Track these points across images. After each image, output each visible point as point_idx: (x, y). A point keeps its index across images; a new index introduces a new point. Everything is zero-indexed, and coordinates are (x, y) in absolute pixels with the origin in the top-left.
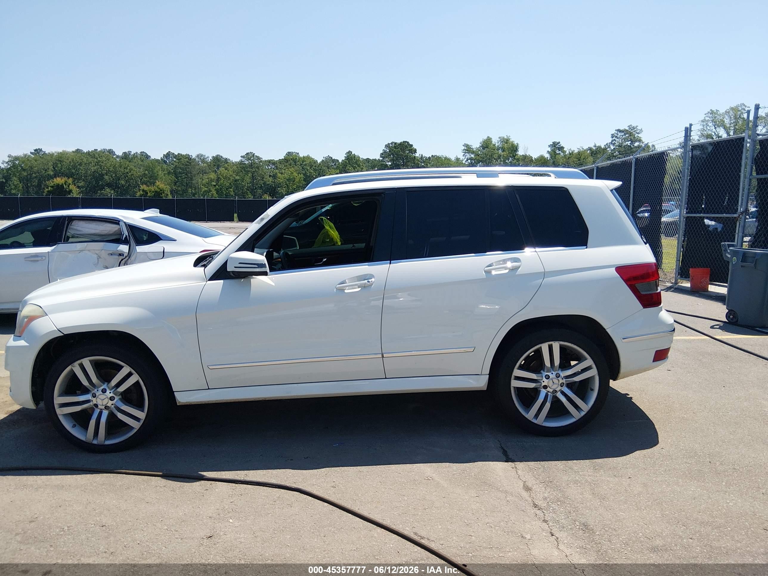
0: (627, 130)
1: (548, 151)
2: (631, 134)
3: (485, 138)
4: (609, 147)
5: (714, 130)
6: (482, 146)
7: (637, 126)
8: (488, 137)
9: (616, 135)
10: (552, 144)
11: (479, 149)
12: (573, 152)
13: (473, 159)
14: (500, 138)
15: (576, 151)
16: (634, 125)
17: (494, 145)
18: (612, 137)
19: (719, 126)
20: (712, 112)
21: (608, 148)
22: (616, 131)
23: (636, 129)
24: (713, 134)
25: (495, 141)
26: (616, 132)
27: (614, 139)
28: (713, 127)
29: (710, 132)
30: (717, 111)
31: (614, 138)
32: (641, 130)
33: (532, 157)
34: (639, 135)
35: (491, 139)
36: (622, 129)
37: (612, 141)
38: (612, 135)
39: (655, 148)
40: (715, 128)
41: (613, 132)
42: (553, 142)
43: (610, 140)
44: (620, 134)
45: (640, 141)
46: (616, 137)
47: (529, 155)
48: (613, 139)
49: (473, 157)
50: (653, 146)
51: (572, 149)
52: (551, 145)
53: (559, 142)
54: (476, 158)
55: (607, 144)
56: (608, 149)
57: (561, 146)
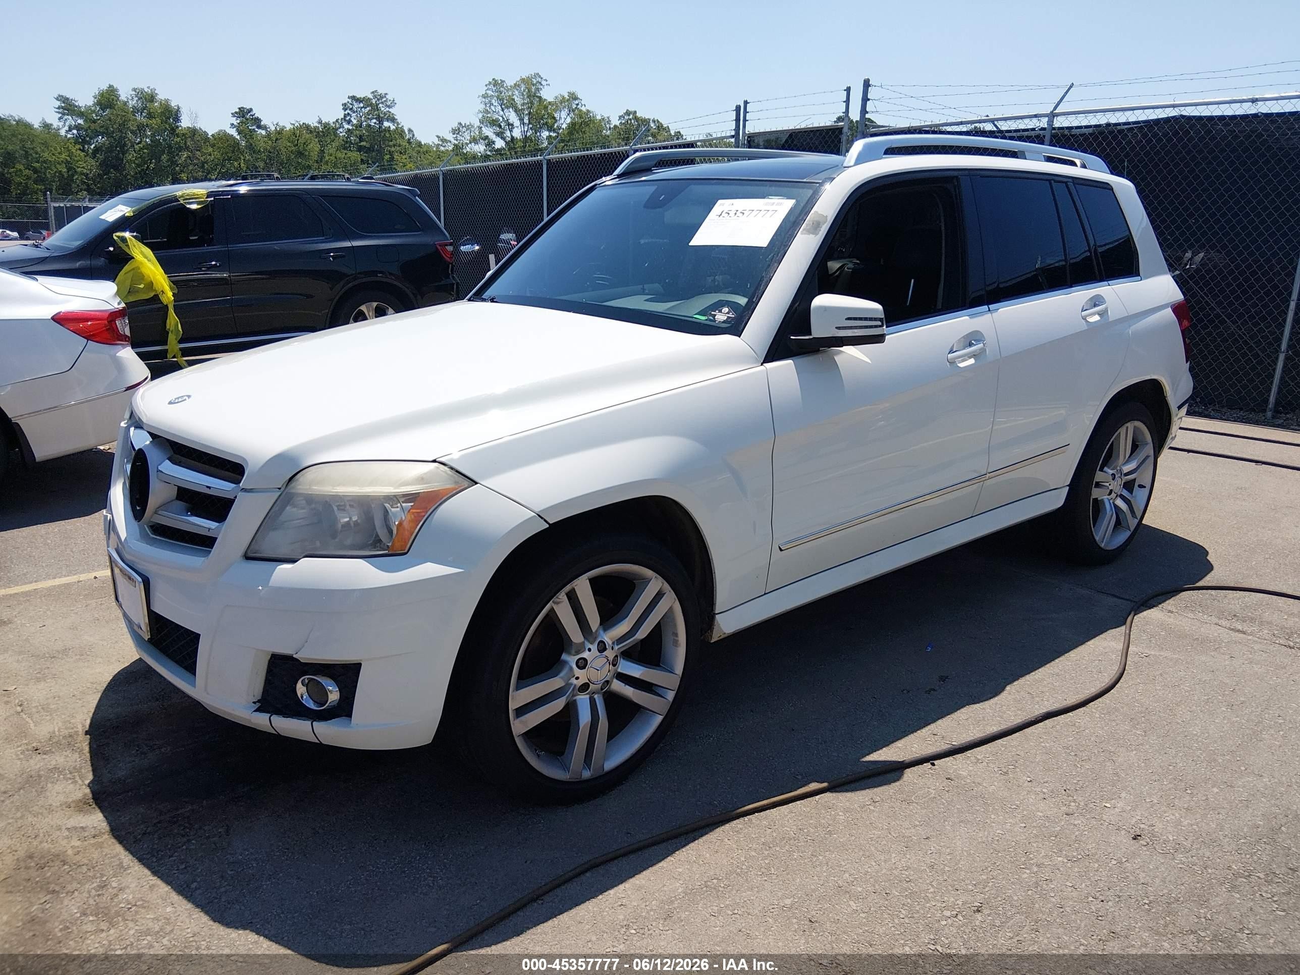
0: (369, 99)
1: (232, 124)
2: (375, 108)
3: (105, 87)
4: (341, 126)
5: (501, 113)
6: (99, 103)
7: (386, 94)
8: (110, 86)
9: (351, 106)
10: (237, 110)
11: (93, 108)
12: (283, 130)
13: (82, 128)
14: (134, 90)
15: (289, 127)
16: (381, 91)
17: (125, 103)
18: (345, 109)
19: (508, 108)
20: (495, 83)
21: (340, 128)
22: (349, 98)
23: (384, 99)
24: (501, 119)
25: (125, 93)
26: (350, 101)
27: (348, 114)
28: (500, 107)
29: (495, 116)
30: (502, 81)
31: (348, 111)
32: (394, 103)
33: (206, 133)
34: (390, 110)
35: (116, 90)
36: (359, 95)
37: (345, 116)
38: (344, 105)
39: (413, 135)
40: (503, 110)
41: (346, 100)
42: (239, 109)
43: (341, 114)
44: (356, 105)
45: (393, 120)
46: (351, 109)
47: (200, 129)
48: (346, 112)
49: (82, 123)
50: (410, 130)
51: (281, 124)
52: (236, 113)
53: (251, 110)
54: (89, 127)
55: (337, 121)
56: (341, 130)
57: (256, 116)
